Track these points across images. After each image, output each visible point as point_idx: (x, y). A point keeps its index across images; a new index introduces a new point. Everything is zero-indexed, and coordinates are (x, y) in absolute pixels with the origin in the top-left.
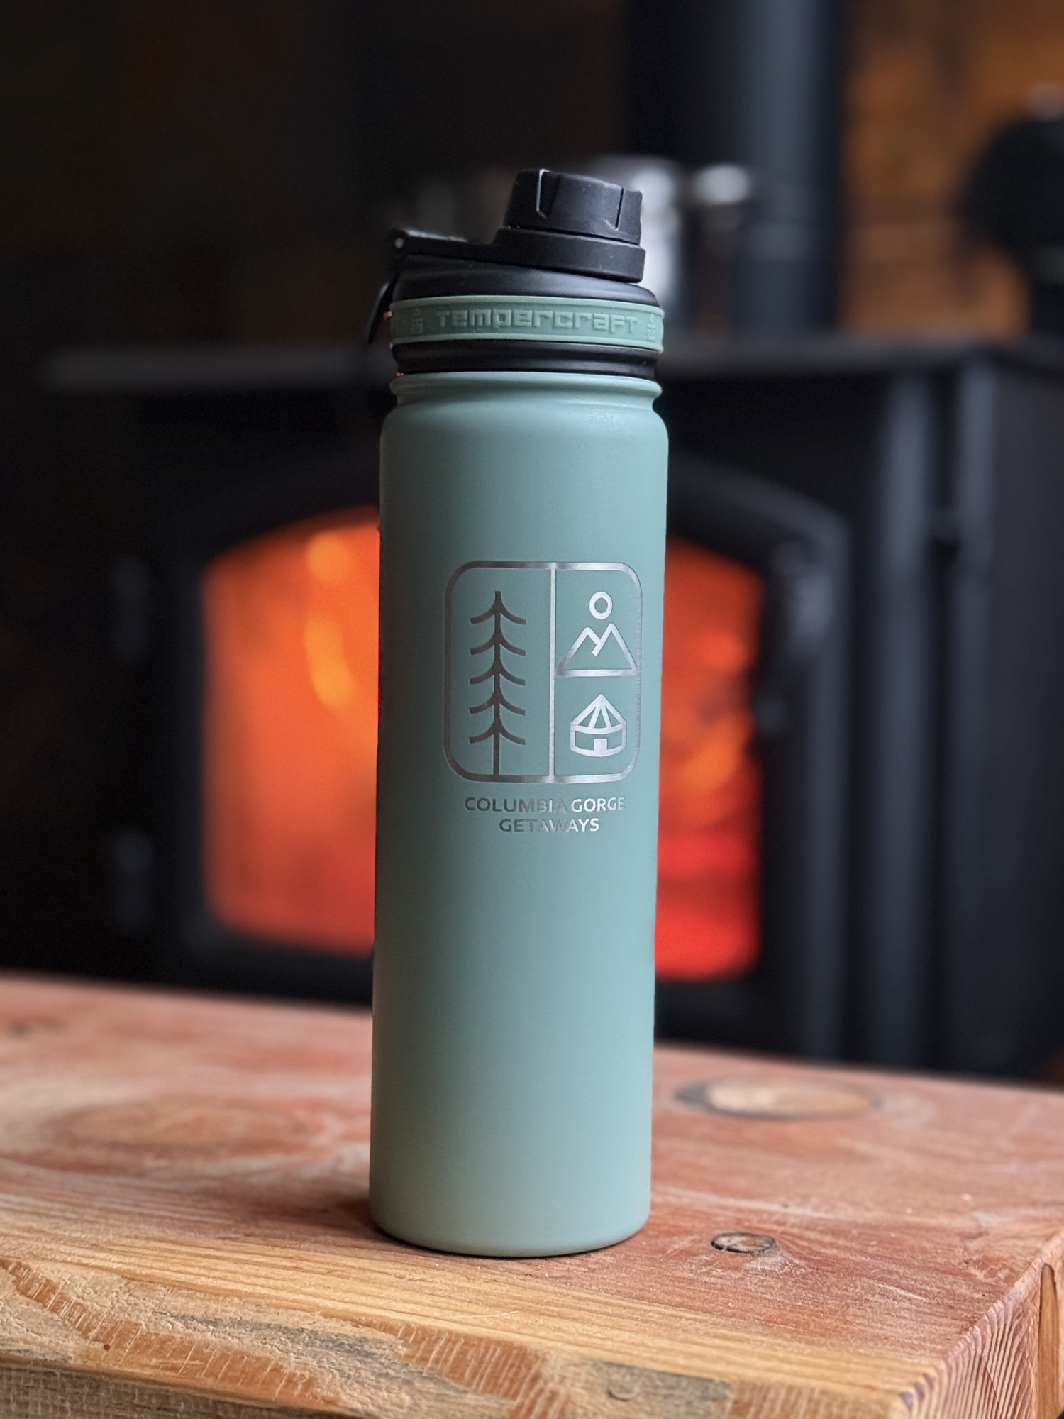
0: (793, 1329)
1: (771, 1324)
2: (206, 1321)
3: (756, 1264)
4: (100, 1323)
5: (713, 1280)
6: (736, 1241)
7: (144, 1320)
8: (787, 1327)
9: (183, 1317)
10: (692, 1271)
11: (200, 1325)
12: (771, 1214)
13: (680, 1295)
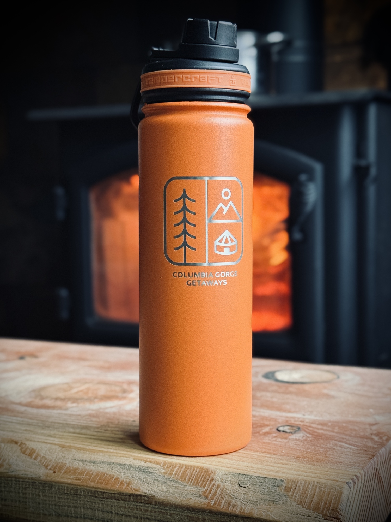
0: (307, 460)
1: (299, 458)
2: (91, 462)
3: (293, 437)
4: (52, 463)
5: (277, 443)
6: (286, 429)
7: (68, 463)
8: (305, 459)
9: (82, 460)
10: (269, 440)
11: (88, 463)
12: (299, 418)
13: (265, 449)
